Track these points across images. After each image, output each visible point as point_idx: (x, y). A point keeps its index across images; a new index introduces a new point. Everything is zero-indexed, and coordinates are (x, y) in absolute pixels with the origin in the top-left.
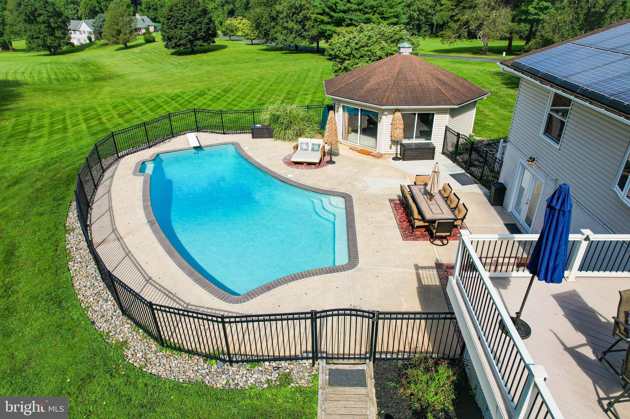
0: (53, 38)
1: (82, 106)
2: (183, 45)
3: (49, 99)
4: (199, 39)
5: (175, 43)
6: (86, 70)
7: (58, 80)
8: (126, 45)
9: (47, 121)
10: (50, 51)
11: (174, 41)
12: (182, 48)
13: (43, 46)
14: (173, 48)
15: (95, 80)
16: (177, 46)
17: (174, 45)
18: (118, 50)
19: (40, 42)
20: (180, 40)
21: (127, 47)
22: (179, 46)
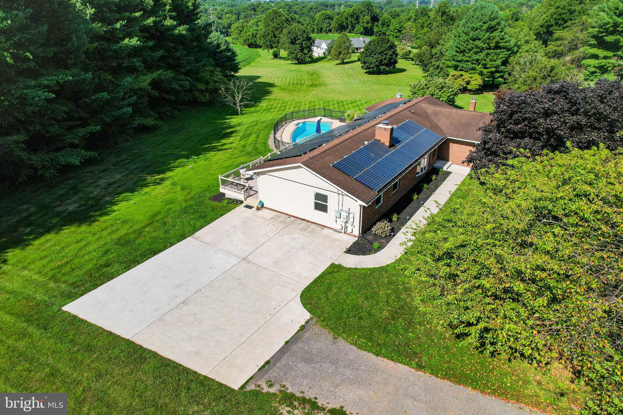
0: (302, 54)
1: (297, 100)
2: (372, 68)
3: (285, 95)
4: (383, 65)
5: (367, 66)
6: (311, 78)
7: (293, 84)
8: (343, 61)
9: (279, 105)
10: (298, 61)
11: (367, 65)
12: (371, 70)
13: (295, 58)
14: (366, 69)
15: (312, 86)
16: (368, 68)
17: (366, 67)
18: (337, 64)
19: (294, 55)
20: (370, 64)
21: (343, 63)
22: (369, 68)
